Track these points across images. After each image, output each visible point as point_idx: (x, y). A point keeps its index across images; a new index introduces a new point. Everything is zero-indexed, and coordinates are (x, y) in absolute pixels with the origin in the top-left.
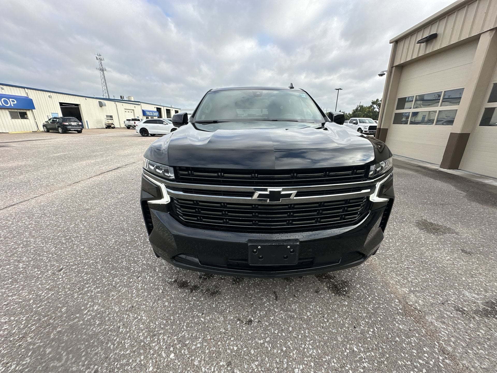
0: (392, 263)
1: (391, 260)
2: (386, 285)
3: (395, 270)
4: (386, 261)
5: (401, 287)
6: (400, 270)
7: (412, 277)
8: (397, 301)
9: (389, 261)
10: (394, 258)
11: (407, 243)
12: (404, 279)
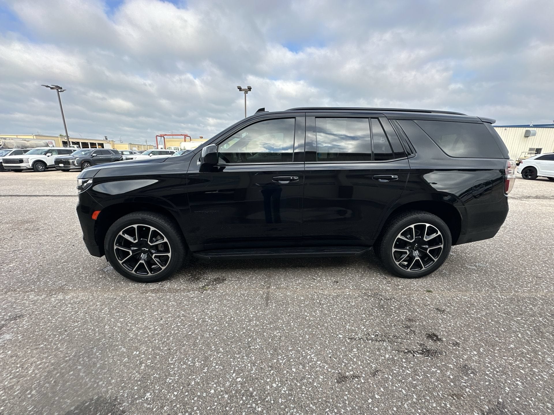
0: (94, 304)
1: (97, 306)
2: (85, 289)
3: (87, 302)
4: (100, 301)
5: (73, 297)
6: (82, 305)
7: (68, 309)
8: (70, 288)
9: (98, 304)
10: (97, 310)
11: (99, 340)
12: (74, 302)
